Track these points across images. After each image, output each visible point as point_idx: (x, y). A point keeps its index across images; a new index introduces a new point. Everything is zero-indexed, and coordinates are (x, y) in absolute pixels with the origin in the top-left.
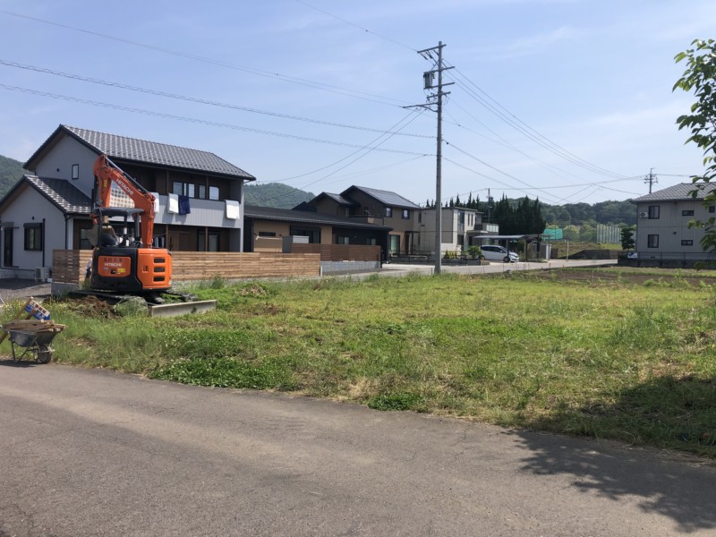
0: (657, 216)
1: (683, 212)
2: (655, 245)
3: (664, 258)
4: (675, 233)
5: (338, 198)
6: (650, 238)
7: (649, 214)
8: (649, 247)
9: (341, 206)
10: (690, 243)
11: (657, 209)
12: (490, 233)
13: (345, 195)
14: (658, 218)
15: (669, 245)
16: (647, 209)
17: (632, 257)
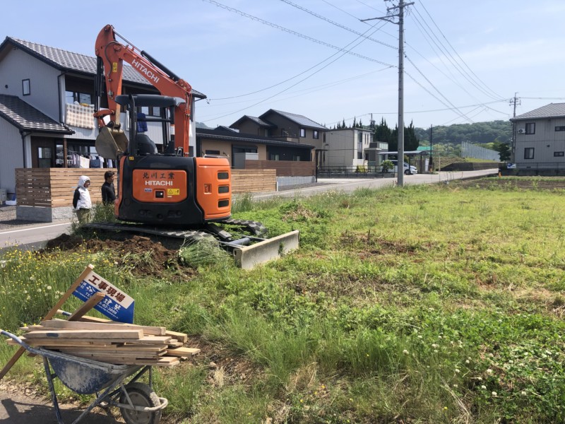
0: (532, 132)
1: (556, 127)
2: (531, 157)
3: (539, 167)
4: (549, 146)
5: (257, 120)
6: (527, 150)
7: (526, 130)
8: (525, 158)
9: (262, 127)
10: (561, 154)
11: (533, 125)
12: (383, 150)
13: (263, 117)
14: (534, 133)
15: (543, 156)
16: (524, 126)
17: (511, 167)
